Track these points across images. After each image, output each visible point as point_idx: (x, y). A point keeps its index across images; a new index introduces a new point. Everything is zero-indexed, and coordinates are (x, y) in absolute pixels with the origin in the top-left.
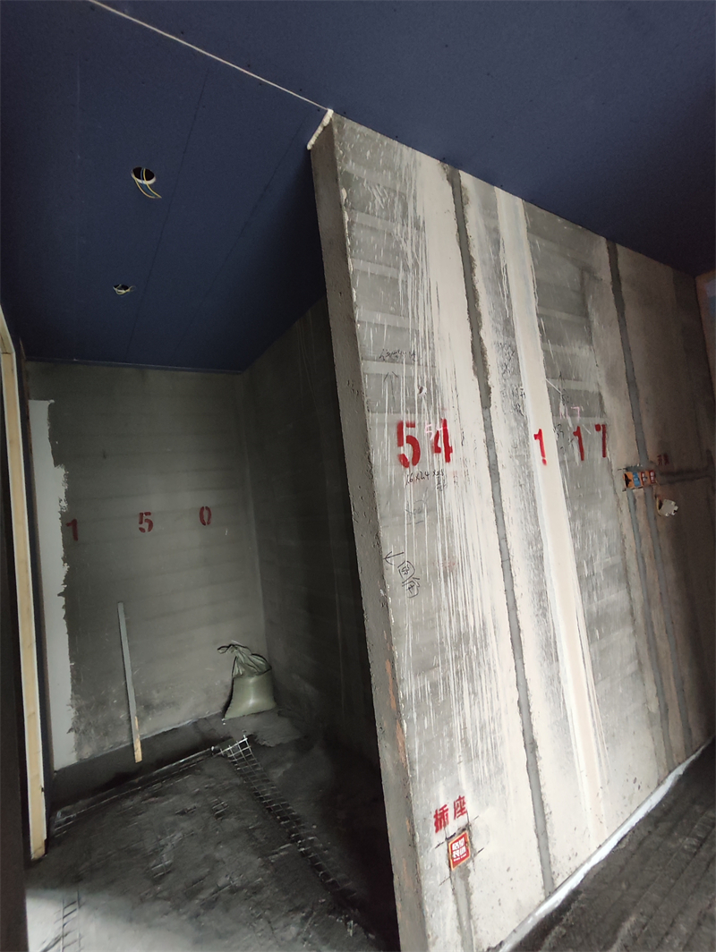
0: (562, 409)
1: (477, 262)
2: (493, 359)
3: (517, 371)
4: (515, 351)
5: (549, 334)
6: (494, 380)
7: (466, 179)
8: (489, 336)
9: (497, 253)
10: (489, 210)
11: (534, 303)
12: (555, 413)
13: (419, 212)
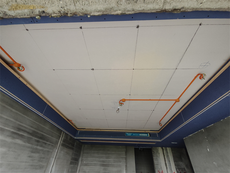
0: (178, 170)
1: (165, 155)
2: (168, 165)
3: (171, 166)
4: (170, 164)
5: (175, 161)
6: (168, 167)
7: (164, 148)
8: (167, 162)
9: (167, 154)
10: (166, 150)
11: (173, 158)
12: (177, 170)
13: (159, 152)
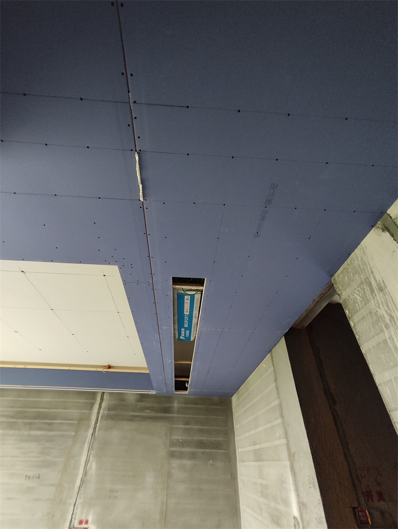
13: (378, 278)
